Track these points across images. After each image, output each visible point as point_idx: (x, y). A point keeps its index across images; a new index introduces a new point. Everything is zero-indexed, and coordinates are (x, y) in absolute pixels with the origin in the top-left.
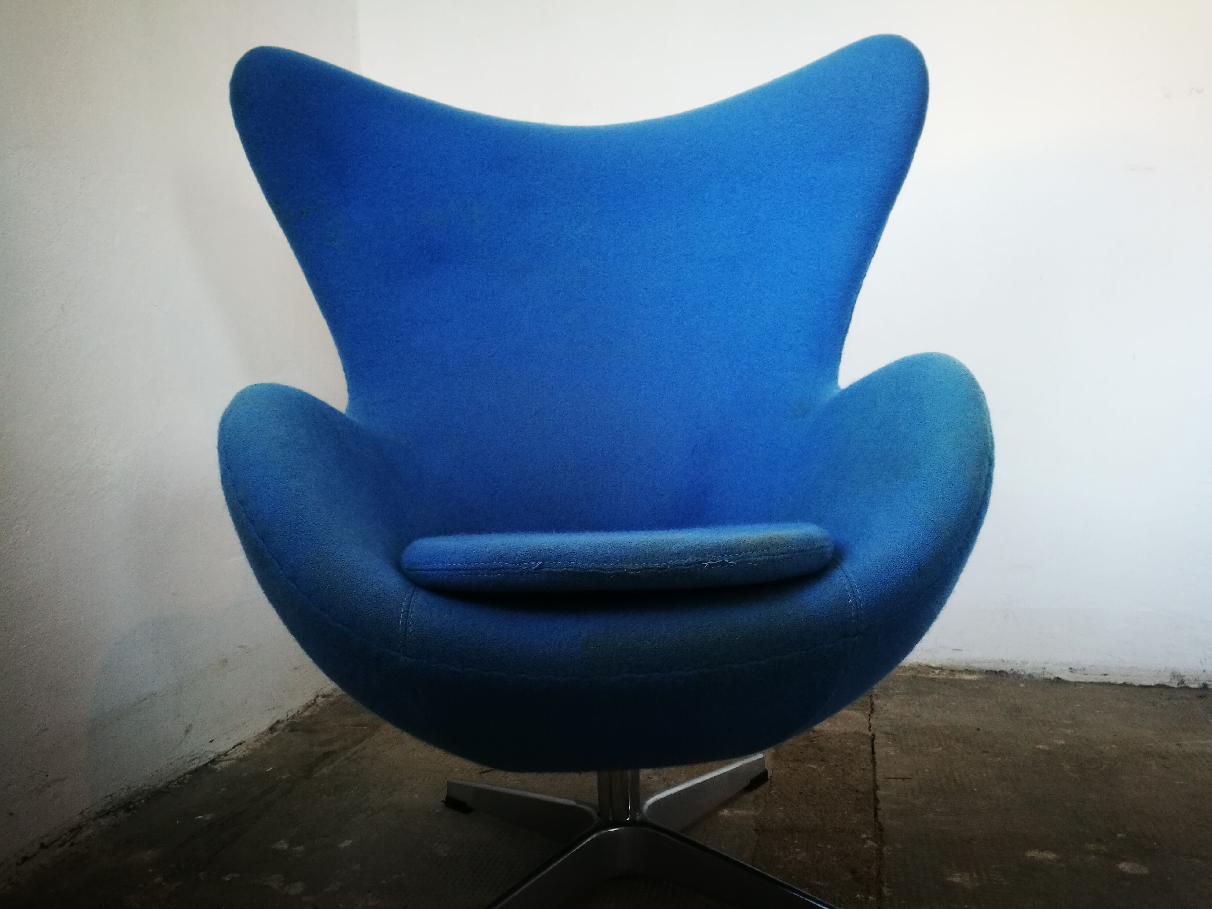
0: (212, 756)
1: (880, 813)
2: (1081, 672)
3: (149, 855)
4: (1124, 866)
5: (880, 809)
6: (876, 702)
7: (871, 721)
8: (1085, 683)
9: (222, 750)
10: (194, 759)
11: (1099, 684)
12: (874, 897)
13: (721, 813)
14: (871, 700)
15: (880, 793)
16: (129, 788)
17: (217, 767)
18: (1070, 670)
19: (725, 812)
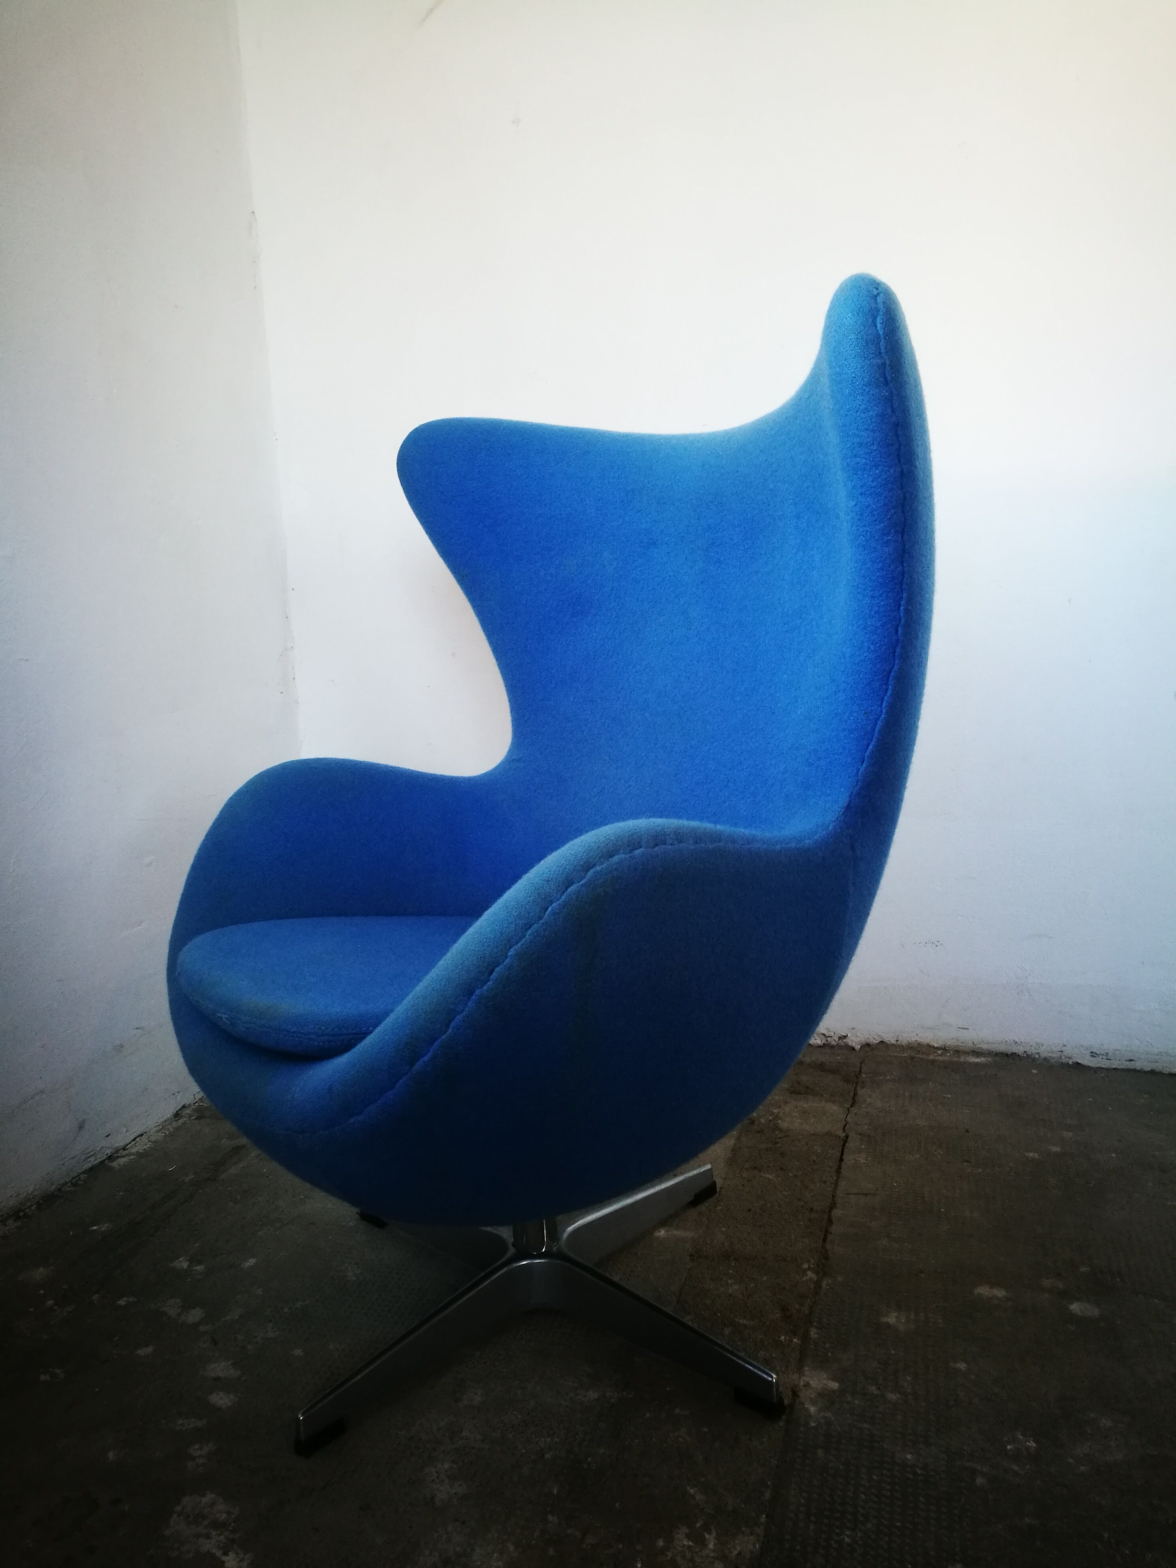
0: (109, 1151)
1: (830, 1237)
2: (1104, 1057)
3: (40, 1273)
4: (1075, 1307)
5: (831, 1233)
6: (860, 1091)
7: (849, 1119)
8: (1108, 1069)
9: (122, 1144)
10: (89, 1157)
11: (1123, 1070)
12: (798, 1340)
13: (657, 1234)
14: (855, 1089)
15: (837, 1213)
16: (19, 1194)
17: (115, 1164)
18: (1091, 1054)
19: (662, 1233)
